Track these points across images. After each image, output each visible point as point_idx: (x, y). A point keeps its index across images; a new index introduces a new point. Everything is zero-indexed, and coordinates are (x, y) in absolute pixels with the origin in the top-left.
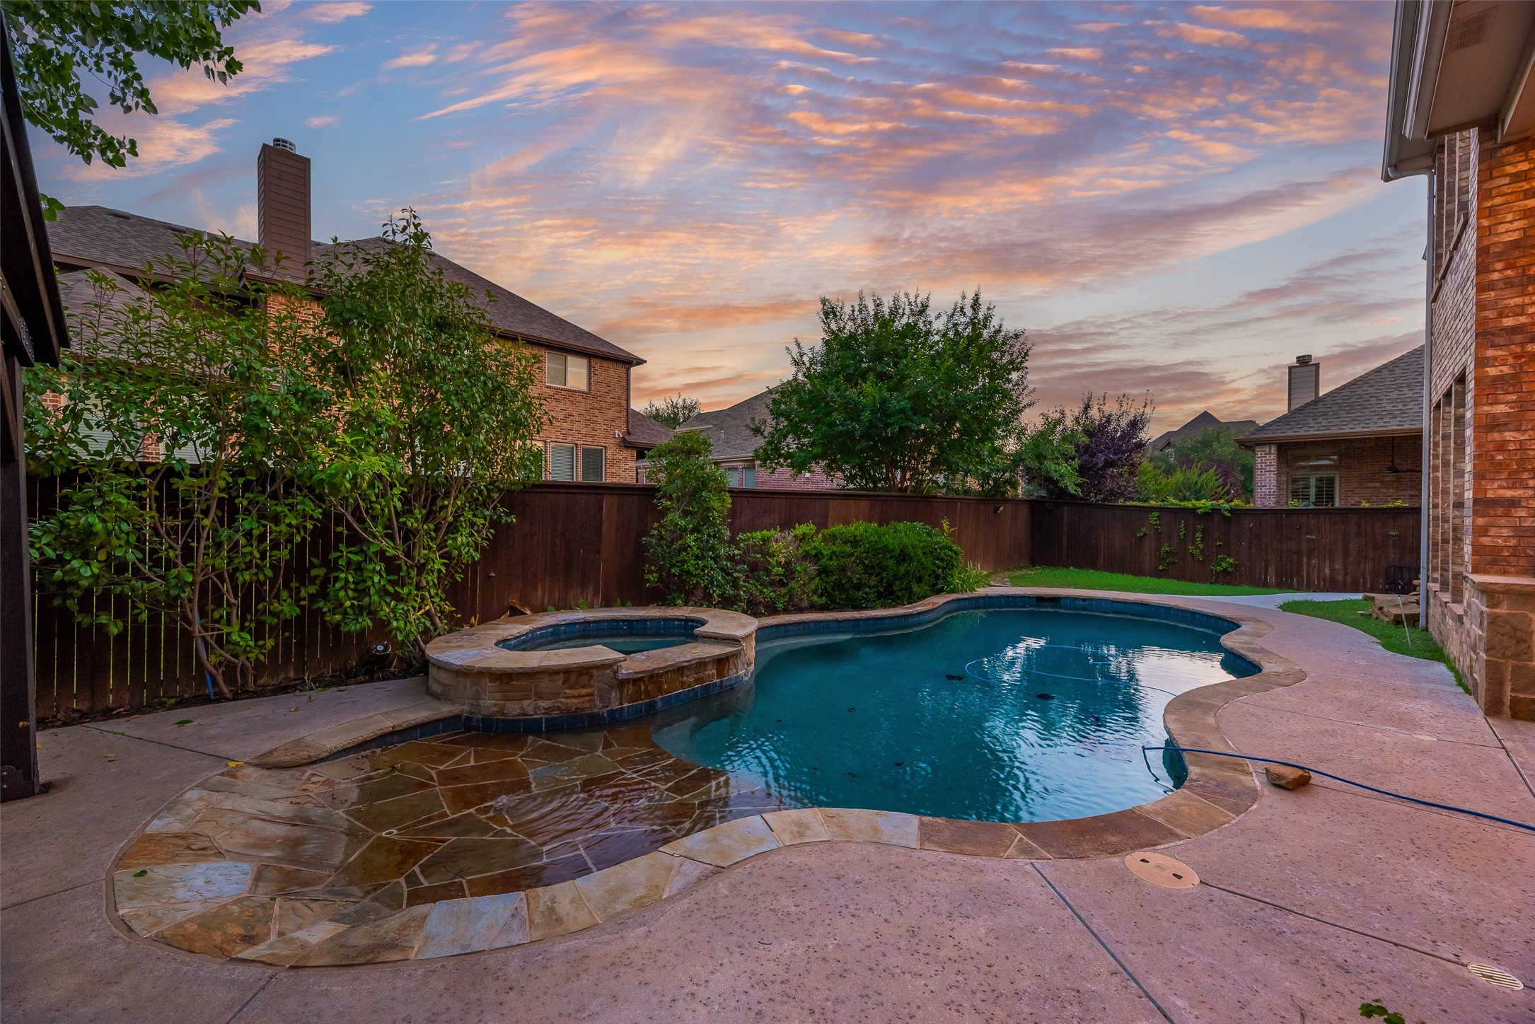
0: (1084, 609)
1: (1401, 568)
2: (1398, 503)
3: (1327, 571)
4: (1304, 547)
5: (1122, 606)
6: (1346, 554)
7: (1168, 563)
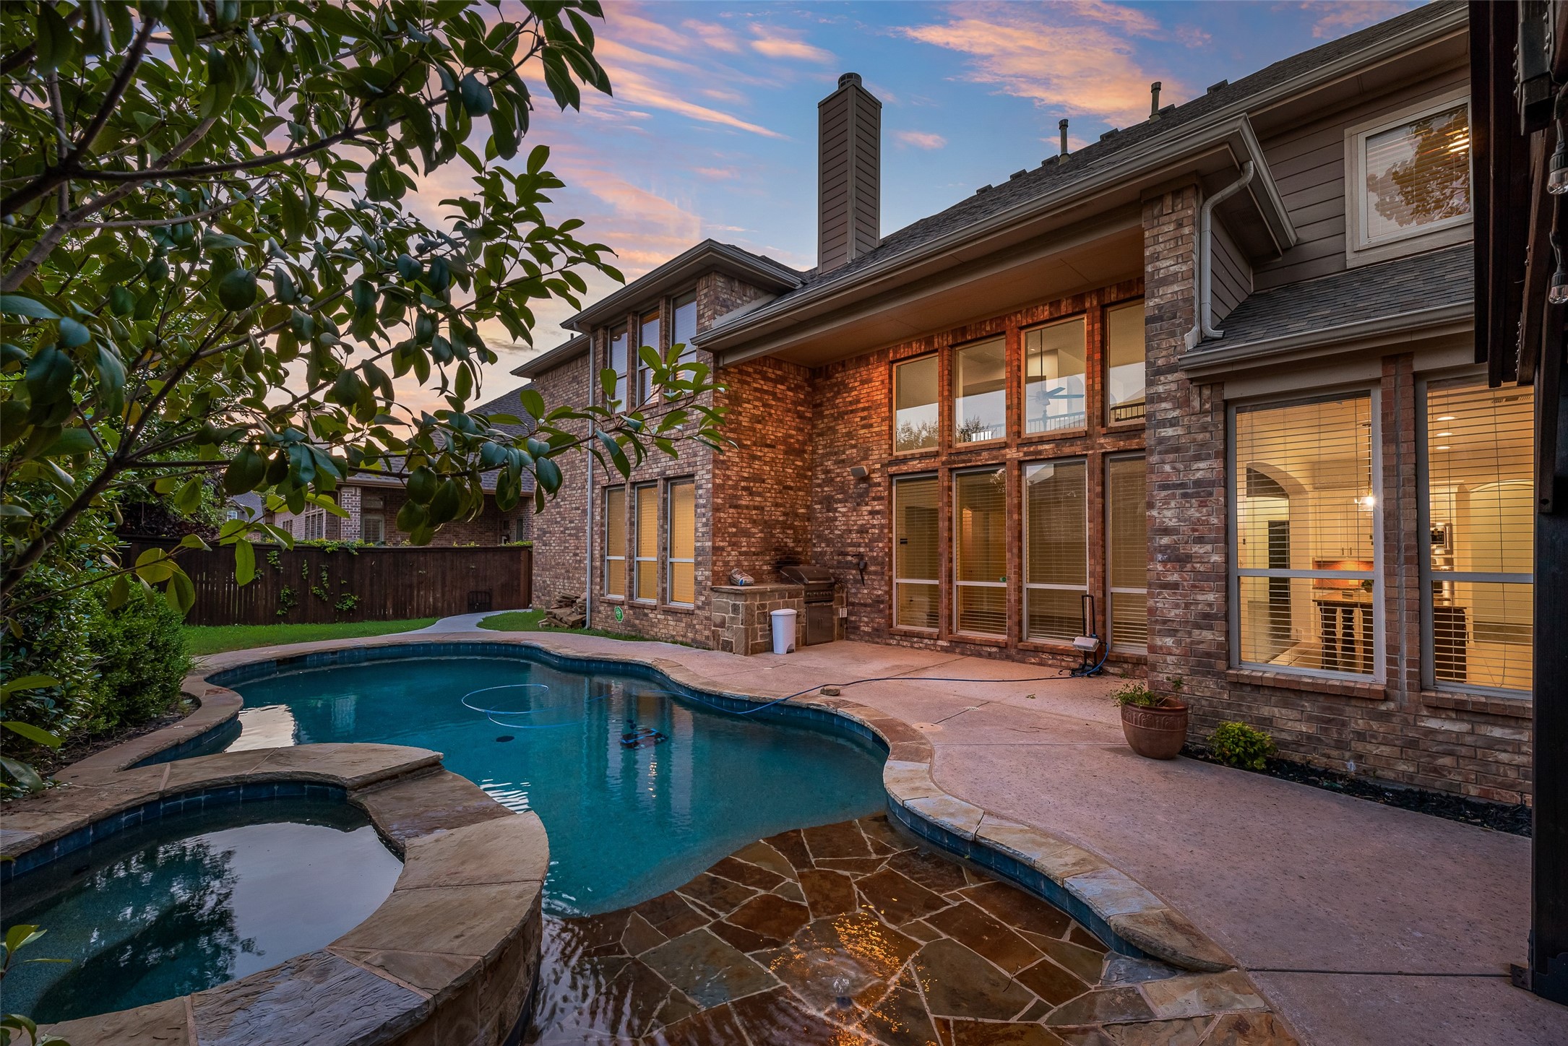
0: (334, 663)
1: (477, 592)
2: (473, 544)
3: (431, 600)
4: (415, 581)
5: (378, 651)
6: (444, 585)
7: (290, 607)
